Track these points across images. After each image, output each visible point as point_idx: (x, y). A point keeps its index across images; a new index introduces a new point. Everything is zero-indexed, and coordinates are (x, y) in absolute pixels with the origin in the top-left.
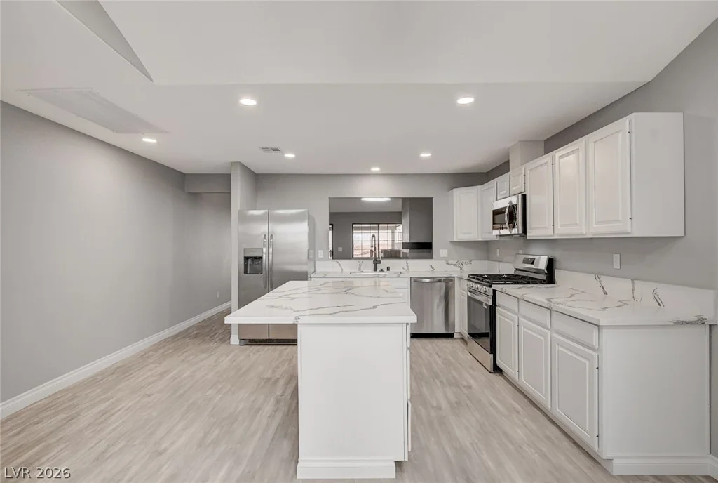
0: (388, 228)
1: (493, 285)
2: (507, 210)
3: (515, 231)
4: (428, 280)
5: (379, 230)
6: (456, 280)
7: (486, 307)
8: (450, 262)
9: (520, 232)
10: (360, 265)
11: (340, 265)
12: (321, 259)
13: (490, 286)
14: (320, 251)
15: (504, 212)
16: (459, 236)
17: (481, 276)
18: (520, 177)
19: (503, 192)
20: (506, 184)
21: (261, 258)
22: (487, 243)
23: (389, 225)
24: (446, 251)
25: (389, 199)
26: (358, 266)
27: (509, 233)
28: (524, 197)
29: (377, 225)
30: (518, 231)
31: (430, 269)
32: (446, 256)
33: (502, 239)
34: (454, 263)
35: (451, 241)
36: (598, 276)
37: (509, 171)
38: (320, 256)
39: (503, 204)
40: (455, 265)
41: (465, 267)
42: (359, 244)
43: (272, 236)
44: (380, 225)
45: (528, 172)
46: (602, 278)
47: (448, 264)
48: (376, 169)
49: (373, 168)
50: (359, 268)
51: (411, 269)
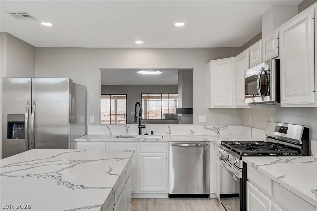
0: (169, 98)
1: (243, 157)
2: (259, 77)
3: (267, 99)
4: (186, 145)
5: (162, 98)
6: (211, 144)
7: (236, 179)
8: (208, 127)
9: (273, 99)
11: (109, 129)
12: (93, 124)
13: (241, 159)
14: (91, 116)
15: (256, 80)
16: (215, 104)
17: (233, 144)
18: (274, 41)
19: (256, 60)
20: (259, 52)
21: (23, 124)
22: (241, 110)
23: (170, 95)
24: (204, 117)
25: (161, 72)
26: (126, 130)
27: (261, 101)
28: (278, 62)
29: (160, 95)
30: (271, 98)
31: (190, 132)
32: (205, 121)
33: (254, 106)
34: (212, 127)
35: (208, 109)
37: (262, 38)
38: (91, 121)
39: (255, 71)
40: (212, 129)
41: (221, 131)
42: (153, 109)
43: (34, 102)
44: (163, 95)
45: (282, 34)
47: (206, 128)
48: (139, 43)
49: (137, 41)
50: (127, 132)
51: (172, 134)
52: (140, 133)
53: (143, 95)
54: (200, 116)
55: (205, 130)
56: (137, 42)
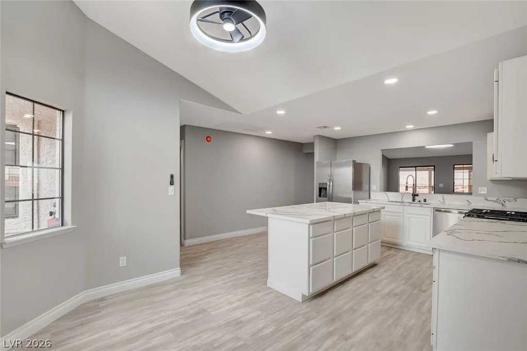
8: (489, 198)
10: (402, 197)
11: (387, 195)
12: (374, 191)
14: (374, 186)
21: (327, 188)
24: (485, 188)
25: (453, 145)
31: (466, 203)
34: (495, 199)
35: (493, 181)
38: (374, 189)
40: (495, 201)
43: (333, 176)
48: (410, 126)
49: (407, 125)
50: (402, 199)
51: (446, 203)
52: (413, 199)
53: (455, 166)
54: (479, 188)
55: (486, 201)
56: (407, 127)
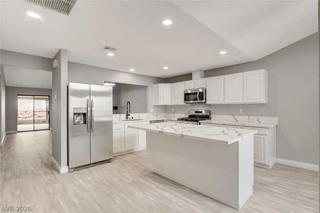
2: (198, 93)
10: (120, 117)
16: (161, 103)
22: (165, 106)
30: (204, 101)
32: (152, 111)
35: (155, 106)
36: (233, 115)
40: (155, 115)
43: (92, 100)
45: (207, 81)
46: (235, 116)
47: (153, 115)
52: (127, 118)
54: (151, 109)
